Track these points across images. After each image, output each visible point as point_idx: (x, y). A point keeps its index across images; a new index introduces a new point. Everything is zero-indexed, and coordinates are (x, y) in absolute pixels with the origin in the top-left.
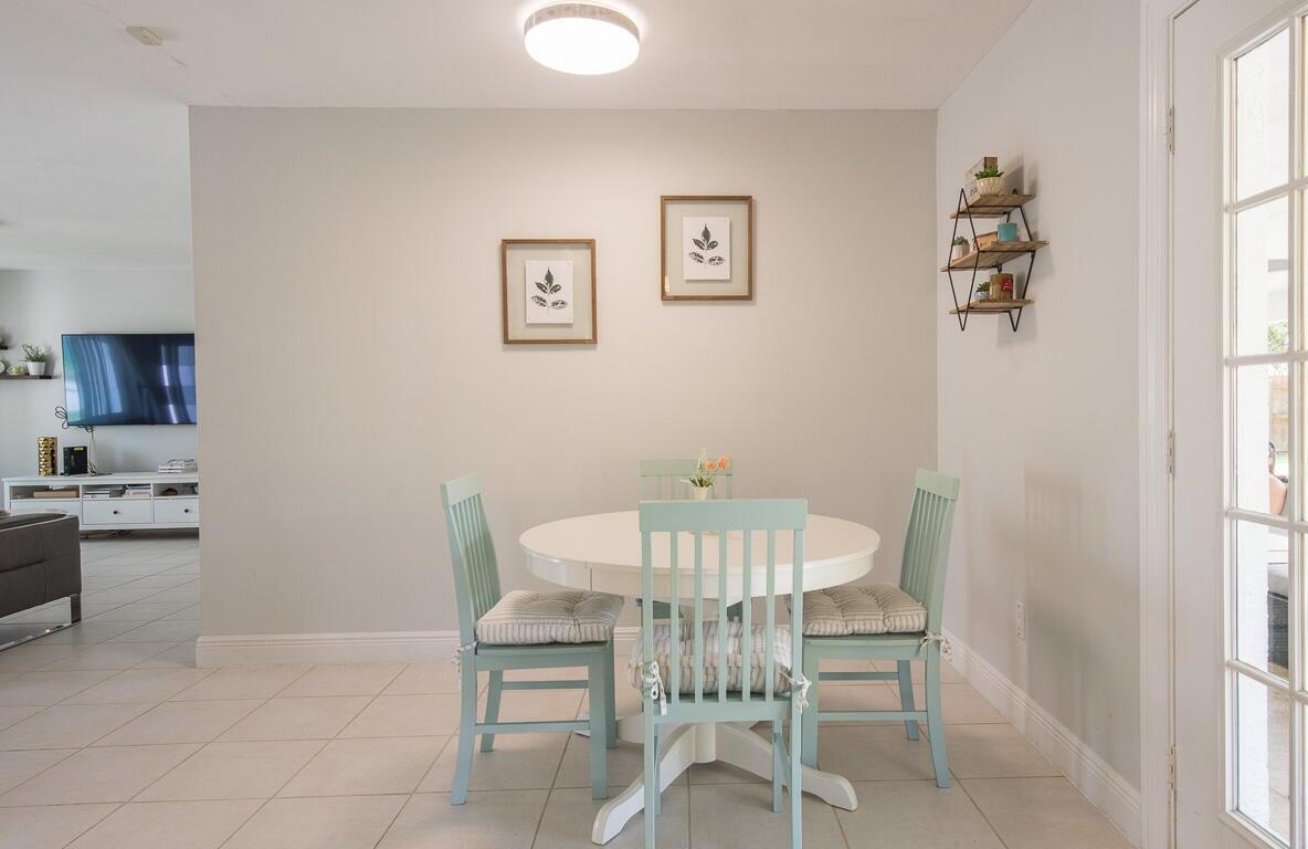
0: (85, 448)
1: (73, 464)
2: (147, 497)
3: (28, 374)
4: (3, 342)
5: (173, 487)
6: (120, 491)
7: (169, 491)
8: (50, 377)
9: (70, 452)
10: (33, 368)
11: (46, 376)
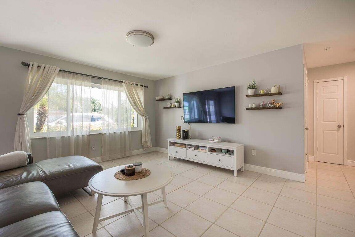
0: (188, 130)
1: (185, 135)
2: (206, 151)
3: (175, 106)
4: (171, 97)
5: (214, 149)
6: (197, 148)
7: (213, 150)
8: (180, 107)
9: (184, 131)
10: (176, 104)
11: (179, 107)
